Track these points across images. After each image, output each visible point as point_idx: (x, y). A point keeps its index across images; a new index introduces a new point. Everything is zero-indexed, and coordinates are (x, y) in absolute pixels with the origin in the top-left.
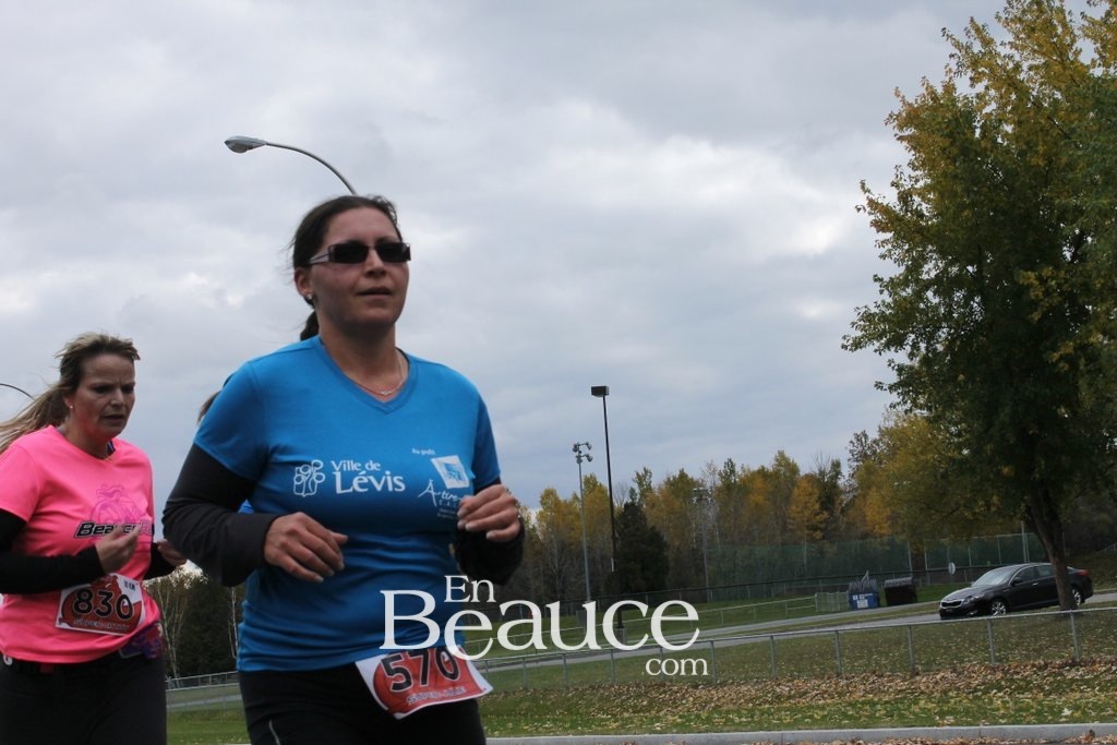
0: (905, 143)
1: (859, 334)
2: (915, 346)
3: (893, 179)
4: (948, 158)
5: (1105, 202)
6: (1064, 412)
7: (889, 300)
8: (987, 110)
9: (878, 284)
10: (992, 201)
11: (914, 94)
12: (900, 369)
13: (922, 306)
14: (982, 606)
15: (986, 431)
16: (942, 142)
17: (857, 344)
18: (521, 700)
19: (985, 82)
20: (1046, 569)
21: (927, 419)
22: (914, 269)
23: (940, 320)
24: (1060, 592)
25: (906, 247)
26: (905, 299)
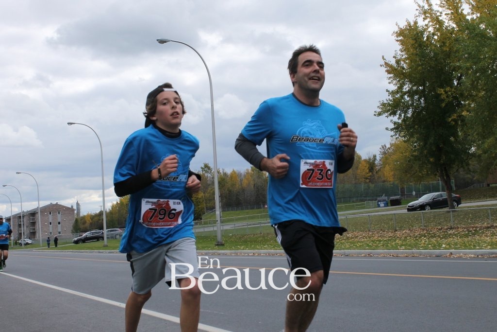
0: (399, 42)
1: (380, 110)
2: (400, 115)
3: (394, 55)
4: (414, 48)
5: (468, 64)
6: (452, 139)
7: (391, 98)
8: (429, 30)
9: (388, 93)
10: (429, 63)
11: (403, 25)
12: (395, 123)
13: (403, 101)
14: (422, 207)
15: (425, 146)
16: (412, 42)
17: (380, 114)
18: (259, 237)
19: (428, 20)
20: (444, 195)
21: (404, 141)
22: (401, 87)
23: (409, 106)
24: (449, 203)
25: (398, 80)
26: (397, 98)
